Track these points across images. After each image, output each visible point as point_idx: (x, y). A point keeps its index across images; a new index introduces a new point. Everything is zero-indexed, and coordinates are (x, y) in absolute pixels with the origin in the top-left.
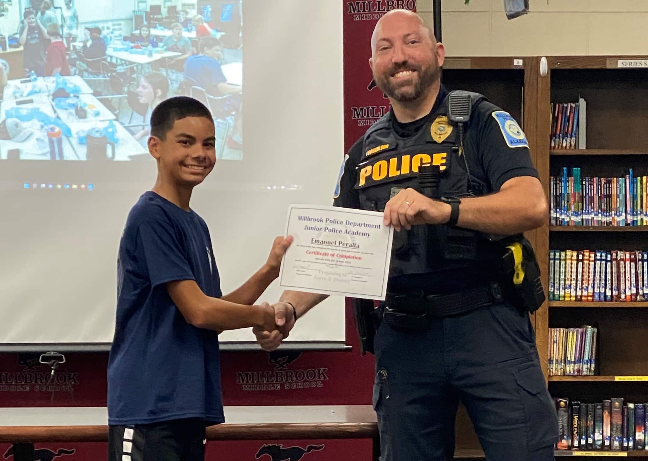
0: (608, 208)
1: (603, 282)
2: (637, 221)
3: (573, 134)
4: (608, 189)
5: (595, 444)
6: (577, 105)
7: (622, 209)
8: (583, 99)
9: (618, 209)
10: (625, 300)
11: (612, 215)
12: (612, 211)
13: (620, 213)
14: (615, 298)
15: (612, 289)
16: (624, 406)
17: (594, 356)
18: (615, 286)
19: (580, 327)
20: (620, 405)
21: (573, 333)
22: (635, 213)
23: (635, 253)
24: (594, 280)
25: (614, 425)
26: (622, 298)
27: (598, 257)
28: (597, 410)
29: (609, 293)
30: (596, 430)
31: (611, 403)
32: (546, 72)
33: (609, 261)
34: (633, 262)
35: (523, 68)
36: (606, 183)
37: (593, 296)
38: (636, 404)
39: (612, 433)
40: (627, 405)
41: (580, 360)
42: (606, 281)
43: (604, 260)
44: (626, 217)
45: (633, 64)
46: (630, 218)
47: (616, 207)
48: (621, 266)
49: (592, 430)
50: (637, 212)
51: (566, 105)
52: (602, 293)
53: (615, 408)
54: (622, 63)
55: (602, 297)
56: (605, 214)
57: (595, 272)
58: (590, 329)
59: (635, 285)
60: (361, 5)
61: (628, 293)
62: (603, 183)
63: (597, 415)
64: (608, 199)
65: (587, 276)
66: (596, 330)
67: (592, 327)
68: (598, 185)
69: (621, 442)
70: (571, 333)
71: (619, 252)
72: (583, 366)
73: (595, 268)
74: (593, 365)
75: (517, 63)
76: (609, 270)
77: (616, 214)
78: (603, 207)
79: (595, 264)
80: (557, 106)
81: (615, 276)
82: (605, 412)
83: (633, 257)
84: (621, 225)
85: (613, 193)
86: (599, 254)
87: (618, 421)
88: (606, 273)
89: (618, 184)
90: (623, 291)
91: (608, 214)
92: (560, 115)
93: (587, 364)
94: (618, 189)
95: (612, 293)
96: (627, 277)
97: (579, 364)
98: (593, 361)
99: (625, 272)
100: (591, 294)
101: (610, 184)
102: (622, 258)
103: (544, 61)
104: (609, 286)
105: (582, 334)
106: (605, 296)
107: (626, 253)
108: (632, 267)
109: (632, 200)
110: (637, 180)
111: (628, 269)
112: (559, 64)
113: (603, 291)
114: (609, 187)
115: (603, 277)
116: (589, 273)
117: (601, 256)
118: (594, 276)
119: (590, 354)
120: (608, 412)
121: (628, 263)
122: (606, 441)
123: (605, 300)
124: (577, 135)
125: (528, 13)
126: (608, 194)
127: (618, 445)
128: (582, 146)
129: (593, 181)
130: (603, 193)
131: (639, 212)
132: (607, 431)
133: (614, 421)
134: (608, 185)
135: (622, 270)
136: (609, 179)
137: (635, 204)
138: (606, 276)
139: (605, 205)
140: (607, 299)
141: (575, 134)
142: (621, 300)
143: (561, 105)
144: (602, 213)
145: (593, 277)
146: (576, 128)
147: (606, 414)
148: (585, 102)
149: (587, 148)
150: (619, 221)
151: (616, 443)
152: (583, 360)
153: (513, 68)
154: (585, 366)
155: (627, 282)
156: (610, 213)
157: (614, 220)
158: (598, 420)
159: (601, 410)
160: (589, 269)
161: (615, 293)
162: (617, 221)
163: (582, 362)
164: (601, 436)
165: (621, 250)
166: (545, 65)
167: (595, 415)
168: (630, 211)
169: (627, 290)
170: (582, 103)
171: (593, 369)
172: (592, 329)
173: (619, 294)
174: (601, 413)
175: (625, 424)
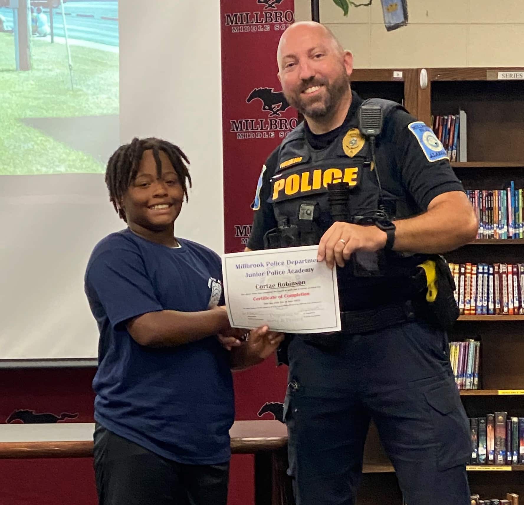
0: (490, 221)
1: (486, 295)
2: (519, 234)
3: (454, 147)
4: (489, 201)
5: (479, 458)
6: (458, 117)
7: (504, 221)
8: (463, 111)
9: (500, 221)
10: (507, 313)
11: (493, 228)
12: (493, 223)
13: (502, 225)
14: (498, 311)
15: (494, 302)
16: (508, 420)
17: (477, 369)
18: (497, 299)
19: (463, 341)
20: (504, 418)
21: (456, 347)
22: (517, 226)
23: (517, 266)
24: (477, 293)
25: (497, 438)
26: (505, 311)
27: (481, 270)
28: (481, 425)
29: (491, 307)
30: (480, 445)
31: (494, 417)
32: (426, 85)
33: (491, 274)
34: (515, 275)
35: (402, 80)
36: (487, 196)
37: (476, 310)
38: (520, 418)
39: (496, 447)
40: (511, 419)
41: (463, 373)
42: (488, 294)
43: (486, 273)
44: (508, 231)
45: (513, 76)
46: (512, 231)
47: (497, 219)
48: (503, 279)
49: (476, 445)
50: (519, 225)
51: (446, 117)
52: (484, 306)
53: (499, 422)
54: (502, 75)
55: (485, 310)
56: (487, 226)
57: (477, 285)
58: (472, 342)
59: (517, 298)
60: (239, 17)
61: (511, 306)
62: (484, 195)
63: (482, 430)
64: (490, 211)
65: (469, 290)
66: (478, 344)
67: (475, 341)
68: (480, 197)
69: (505, 457)
70: (454, 347)
71: (501, 265)
72: (466, 380)
73: (477, 281)
74: (476, 379)
75: (396, 75)
76: (491, 283)
77: (498, 227)
78: (484, 220)
79: (477, 277)
80: (438, 118)
81: (497, 289)
82: (489, 427)
83: (515, 270)
84: (503, 238)
85: (494, 206)
86: (481, 268)
87: (502, 434)
88: (488, 286)
89: (500, 197)
90: (506, 304)
91: (489, 227)
92: (441, 128)
93: (471, 378)
94: (500, 201)
95: (495, 306)
96: (509, 290)
97: (462, 378)
98: (476, 374)
99: (507, 285)
100: (474, 308)
101: (492, 197)
102: (504, 271)
103: (424, 73)
104: (491, 299)
105: (465, 347)
106: (488, 309)
107: (508, 265)
108: (514, 280)
109: (513, 213)
110: (518, 192)
111: (510, 282)
112: (439, 76)
113: (485, 304)
114: (491, 200)
115: (486, 291)
116: (471, 286)
117: (483, 269)
118: (477, 289)
119: (473, 368)
120: (492, 426)
121: (510, 276)
122: (490, 455)
123: (488, 313)
124: (458, 148)
125: (408, 25)
126: (489, 206)
127: (502, 459)
128: (463, 158)
129: (474, 194)
130: (484, 205)
131: (521, 225)
132: (491, 446)
133: (498, 435)
134: (489, 197)
135: (504, 283)
136: (491, 191)
137: (517, 217)
138: (488, 290)
139: (487, 218)
140: (490, 312)
141: (456, 147)
142: (504, 313)
143: (442, 117)
144: (484, 226)
145: (475, 290)
146: (457, 141)
147: (490, 428)
148: (465, 115)
149: (468, 160)
150: (501, 234)
151: (500, 458)
152: (466, 374)
153: (392, 80)
154: (468, 380)
155: (510, 295)
156: (492, 226)
157: (496, 233)
158: (482, 434)
159: (484, 425)
160: (471, 282)
161: (498, 306)
162: (499, 235)
163: (465, 376)
164: (485, 450)
165: (502, 264)
166: (425, 77)
167: (478, 429)
168: (512, 224)
169: (510, 303)
170: (463, 115)
171: (476, 383)
172: (475, 342)
173: (502, 307)
174: (485, 427)
175: (509, 438)
